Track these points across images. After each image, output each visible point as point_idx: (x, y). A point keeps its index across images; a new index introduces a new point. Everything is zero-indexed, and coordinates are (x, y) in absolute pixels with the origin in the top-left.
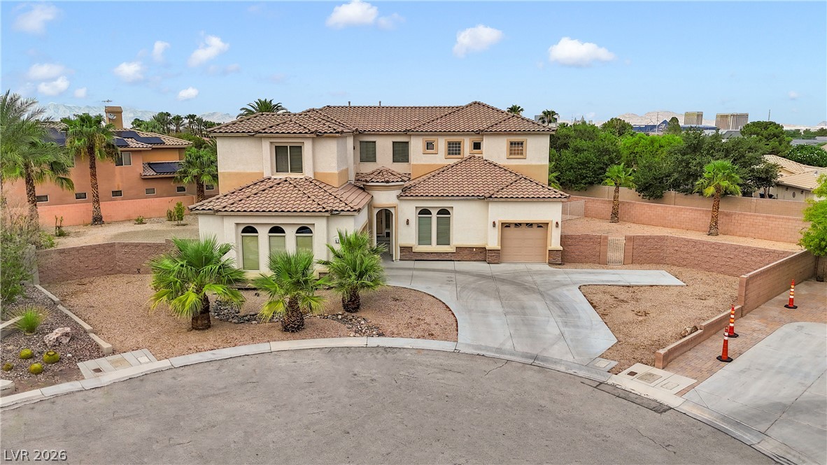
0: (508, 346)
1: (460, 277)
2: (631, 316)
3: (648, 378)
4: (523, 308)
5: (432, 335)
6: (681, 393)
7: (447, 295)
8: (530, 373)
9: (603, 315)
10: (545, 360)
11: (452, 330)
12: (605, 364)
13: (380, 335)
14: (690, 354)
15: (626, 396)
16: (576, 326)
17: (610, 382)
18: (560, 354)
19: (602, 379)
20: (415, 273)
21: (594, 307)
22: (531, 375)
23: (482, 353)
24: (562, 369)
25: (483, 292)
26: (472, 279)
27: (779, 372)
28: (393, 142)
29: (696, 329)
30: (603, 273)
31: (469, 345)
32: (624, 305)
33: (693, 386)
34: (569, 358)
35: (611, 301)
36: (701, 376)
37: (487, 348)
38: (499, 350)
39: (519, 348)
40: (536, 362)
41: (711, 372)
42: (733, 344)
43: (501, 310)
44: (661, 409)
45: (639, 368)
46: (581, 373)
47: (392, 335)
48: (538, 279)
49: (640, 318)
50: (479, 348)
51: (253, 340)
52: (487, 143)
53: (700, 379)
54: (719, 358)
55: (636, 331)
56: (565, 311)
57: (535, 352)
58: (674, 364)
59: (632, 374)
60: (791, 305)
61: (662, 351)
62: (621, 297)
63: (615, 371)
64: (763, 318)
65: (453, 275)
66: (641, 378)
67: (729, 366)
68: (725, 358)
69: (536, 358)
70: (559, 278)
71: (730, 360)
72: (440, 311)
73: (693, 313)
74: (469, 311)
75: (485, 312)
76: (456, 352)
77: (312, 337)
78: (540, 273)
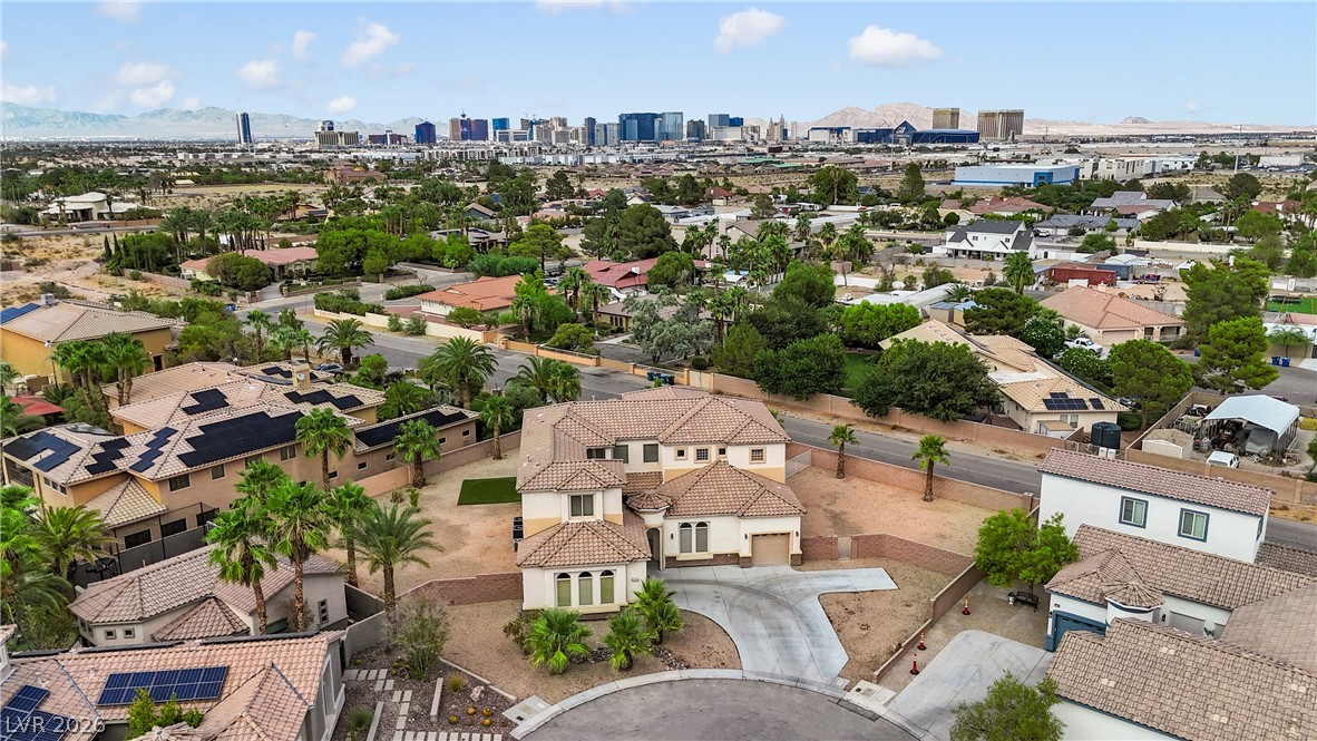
0: (778, 672)
1: (724, 591)
2: (857, 631)
3: (868, 692)
4: (781, 628)
5: (723, 664)
6: (886, 705)
7: (719, 615)
8: (796, 695)
9: (838, 631)
10: (804, 682)
11: (733, 660)
12: (842, 683)
13: (688, 667)
14: (895, 669)
15: (854, 709)
16: (820, 646)
17: (845, 698)
18: (811, 674)
19: (840, 696)
20: (688, 587)
21: (831, 622)
22: (797, 697)
23: (762, 678)
24: (815, 689)
25: (747, 611)
26: (734, 593)
27: (944, 682)
28: (644, 445)
29: (899, 646)
30: (832, 575)
31: (752, 672)
32: (853, 617)
33: (893, 698)
34: (819, 679)
35: (843, 614)
36: (899, 687)
37: (764, 674)
38: (772, 675)
39: (786, 674)
40: (798, 685)
41: (906, 685)
42: (920, 656)
43: (764, 632)
44: (874, 717)
45: (863, 684)
46: (828, 692)
47: (696, 666)
48: (785, 588)
49: (864, 632)
50: (758, 674)
51: (602, 680)
52: (729, 450)
53: (898, 691)
54: (911, 672)
55: (860, 648)
56: (810, 628)
57: (796, 675)
58: (884, 680)
59: (859, 690)
60: (966, 612)
61: (876, 673)
62: (850, 608)
63: (848, 689)
64: (945, 627)
65: (717, 588)
66: (863, 694)
67: (917, 678)
68: (915, 672)
69: (797, 681)
70: (802, 585)
71: (917, 673)
72: (721, 637)
73: (900, 625)
74: (743, 635)
75: (754, 635)
76: (744, 680)
77: (642, 674)
78: (787, 580)
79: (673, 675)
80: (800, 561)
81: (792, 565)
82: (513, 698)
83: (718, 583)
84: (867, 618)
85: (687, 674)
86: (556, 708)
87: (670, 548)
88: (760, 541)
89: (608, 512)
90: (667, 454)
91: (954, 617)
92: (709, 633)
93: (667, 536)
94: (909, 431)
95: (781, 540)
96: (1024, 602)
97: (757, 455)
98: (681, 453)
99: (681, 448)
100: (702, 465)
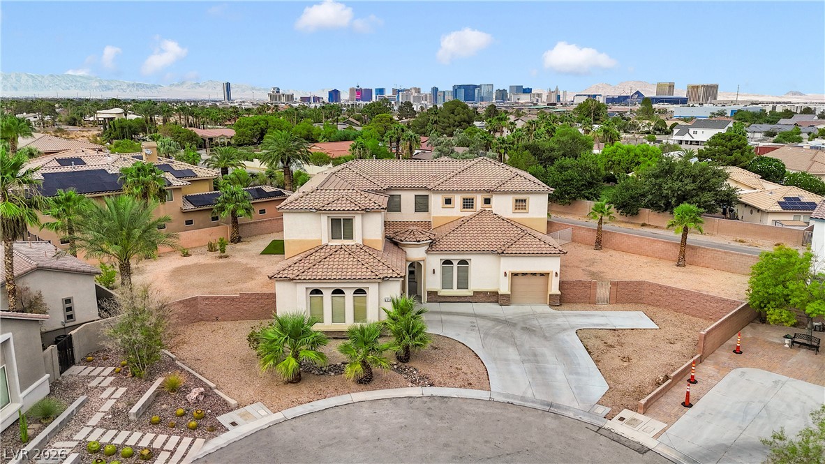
0: (529, 395)
1: (481, 322)
2: (617, 363)
3: (633, 422)
4: (535, 355)
5: (470, 384)
6: (656, 436)
7: (473, 342)
8: (549, 420)
9: (597, 362)
10: (558, 407)
11: (483, 381)
12: (602, 410)
13: (432, 385)
14: (663, 400)
15: (618, 439)
16: (578, 374)
17: (606, 426)
18: (566, 398)
19: (601, 424)
20: (444, 317)
21: (590, 353)
22: (549, 422)
23: (511, 401)
24: (571, 415)
25: (502, 339)
26: (490, 324)
27: (725, 417)
28: (416, 196)
29: (667, 378)
30: (591, 315)
31: (500, 394)
32: (612, 350)
33: (664, 430)
34: (575, 405)
35: (602, 346)
36: (671, 420)
37: (514, 397)
38: (523, 399)
39: (538, 397)
40: (551, 409)
41: (677, 417)
42: (693, 389)
43: (518, 358)
44: (643, 450)
45: (626, 413)
46: (585, 419)
47: (440, 385)
48: (542, 322)
49: (625, 364)
50: (507, 396)
51: (337, 391)
52: (495, 200)
53: (670, 424)
54: (683, 404)
55: (622, 378)
57: (550, 400)
58: (651, 410)
59: (622, 419)
60: (738, 351)
61: (643, 402)
62: (609, 342)
63: (609, 417)
64: (716, 364)
65: (474, 319)
66: (628, 423)
67: (690, 411)
68: (687, 404)
69: (551, 405)
70: (560, 321)
71: (690, 406)
72: (471, 359)
73: (665, 359)
74: (495, 359)
75: (506, 360)
76: (491, 401)
77: (381, 388)
78: (544, 316)
79: (416, 391)
80: (559, 301)
81: (551, 305)
82: (233, 402)
83: (476, 316)
84: (628, 351)
85: (429, 391)
86: (279, 416)
87: (432, 281)
88: (519, 280)
89: (368, 237)
90: (436, 201)
91: (724, 355)
92: (459, 355)
93: (429, 271)
94: (656, 227)
95: (541, 280)
96: (802, 345)
97: (521, 204)
98: (448, 201)
99: (448, 196)
100: (468, 213)
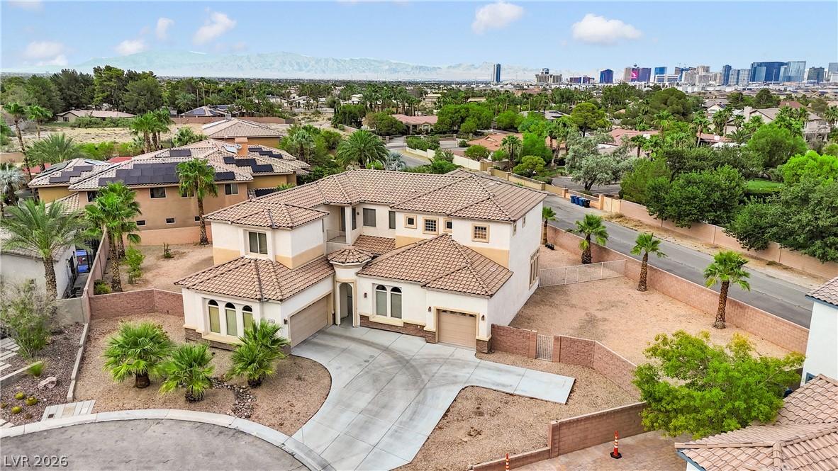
0: (319, 450)
1: (380, 358)
2: (460, 435)
4: (384, 407)
5: (282, 425)
9: (438, 428)
13: (248, 417)
16: (398, 438)
21: (444, 416)
25: (376, 381)
26: (387, 361)
28: (390, 211)
31: (296, 442)
32: (474, 419)
35: (468, 412)
37: (304, 448)
38: (309, 452)
39: (326, 454)
43: (363, 406)
47: (256, 418)
49: (466, 439)
50: (300, 446)
52: (456, 225)
55: (440, 454)
56: (413, 417)
57: (331, 461)
60: (615, 454)
62: (485, 408)
65: (378, 354)
74: (338, 403)
76: (278, 447)
79: (226, 420)
80: (486, 349)
81: (476, 351)
82: (69, 395)
83: (385, 349)
84: (490, 424)
85: (238, 423)
87: (364, 307)
88: (445, 317)
90: (398, 220)
91: (593, 456)
92: (311, 390)
93: (361, 294)
94: (786, 268)
95: (468, 321)
97: (480, 232)
98: (411, 221)
99: (411, 216)
100: (430, 236)
